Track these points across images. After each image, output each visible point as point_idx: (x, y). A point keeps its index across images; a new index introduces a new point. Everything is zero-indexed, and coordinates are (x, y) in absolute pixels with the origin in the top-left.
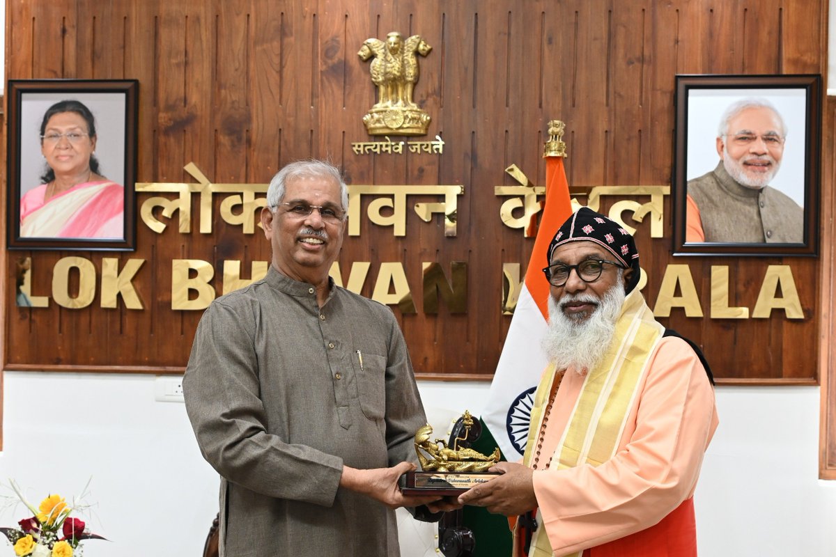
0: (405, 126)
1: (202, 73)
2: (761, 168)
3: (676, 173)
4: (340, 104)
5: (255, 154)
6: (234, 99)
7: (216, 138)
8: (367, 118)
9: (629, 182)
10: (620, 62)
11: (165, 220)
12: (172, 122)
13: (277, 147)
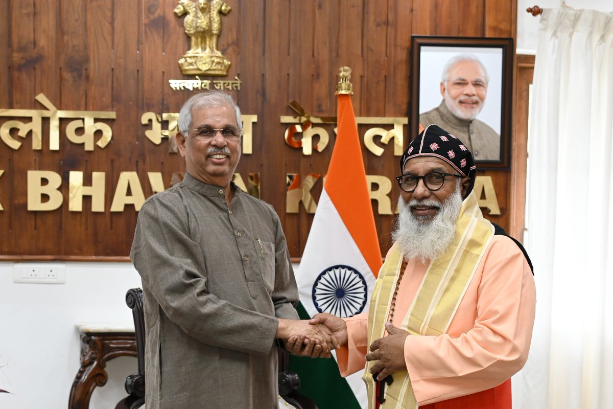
0: (212, 68)
1: (48, 22)
2: (471, 106)
3: (411, 108)
4: (160, 50)
5: (93, 87)
6: (75, 43)
7: (61, 75)
8: (182, 61)
9: (378, 115)
10: (371, 25)
11: (20, 139)
12: (24, 61)
13: (110, 83)
